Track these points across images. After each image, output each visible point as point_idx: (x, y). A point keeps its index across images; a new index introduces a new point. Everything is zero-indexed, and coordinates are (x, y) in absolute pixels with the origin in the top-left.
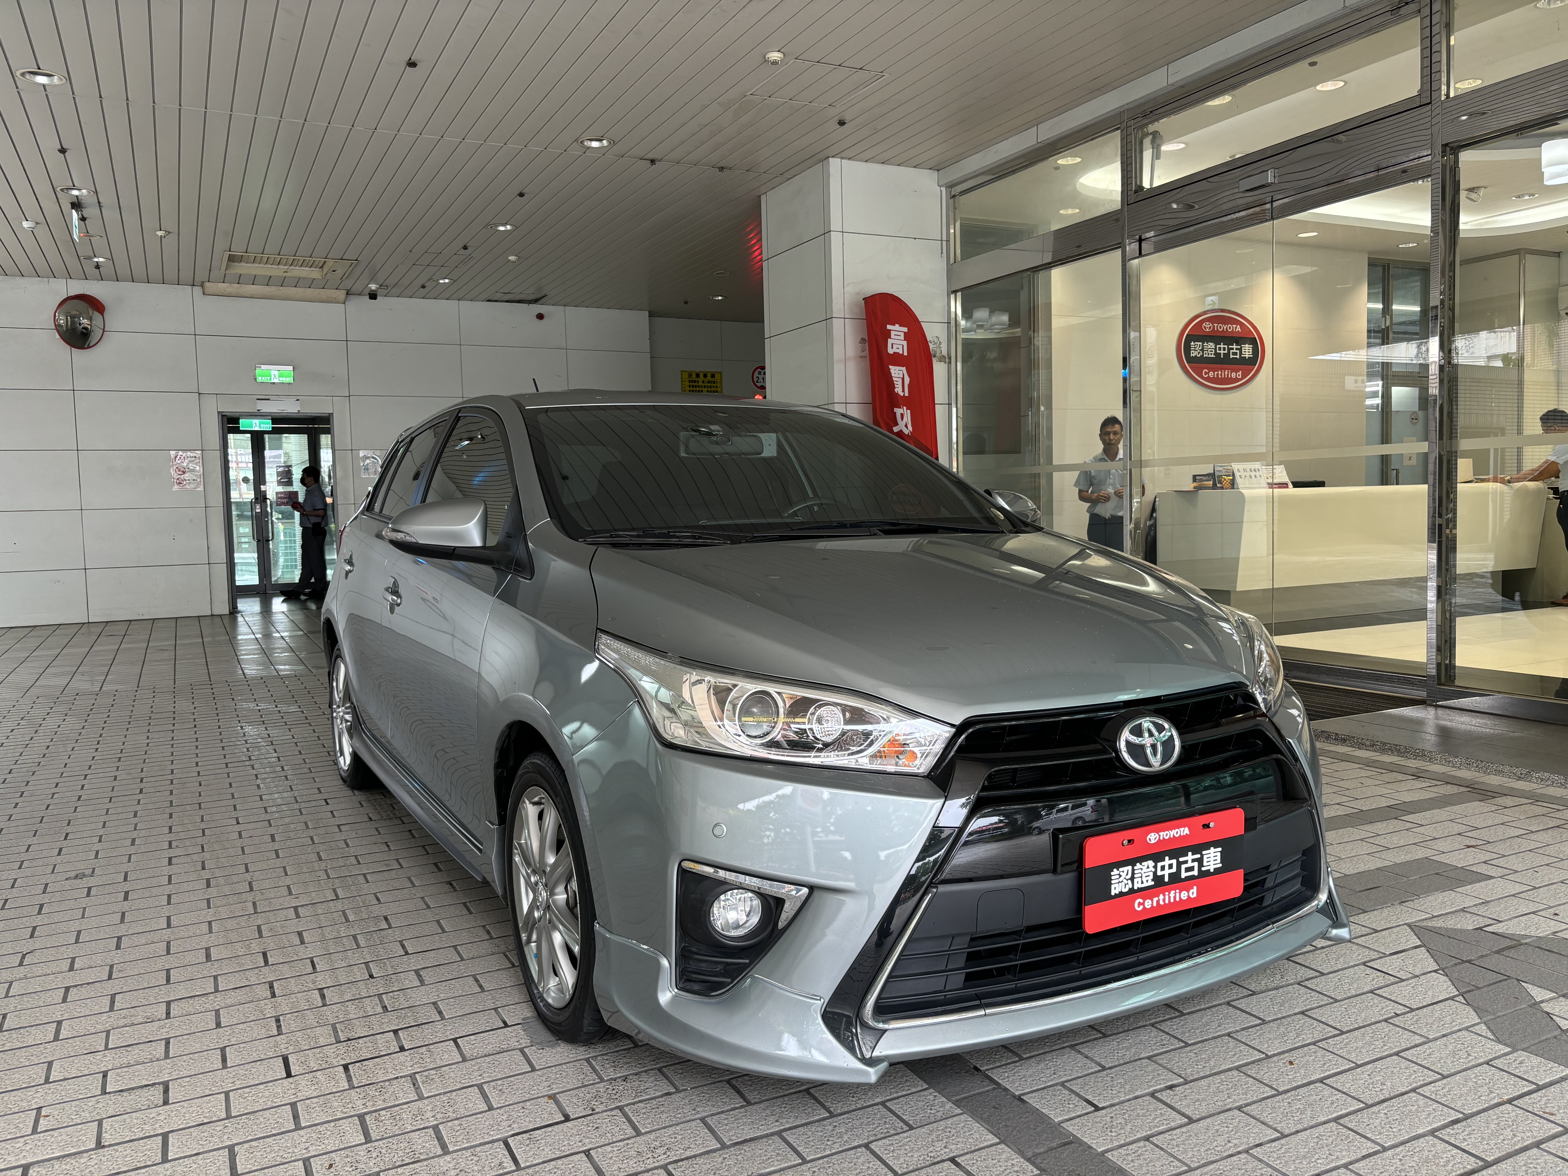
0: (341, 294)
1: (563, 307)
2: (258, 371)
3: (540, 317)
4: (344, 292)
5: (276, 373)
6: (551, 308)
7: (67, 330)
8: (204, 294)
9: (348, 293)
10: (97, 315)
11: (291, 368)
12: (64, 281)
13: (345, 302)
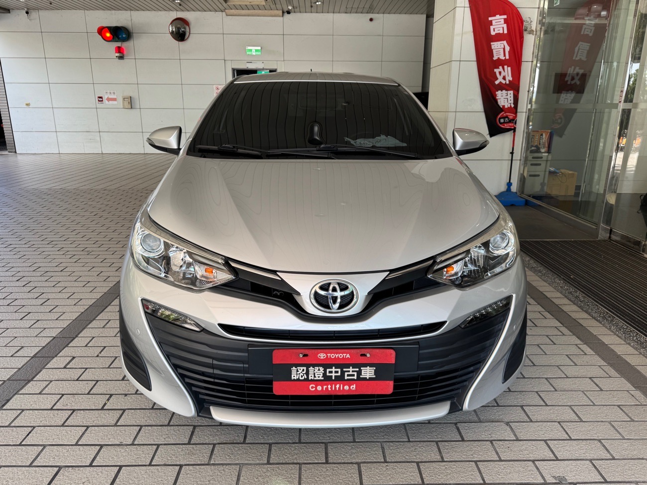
0: (280, 12)
1: (382, 15)
2: (247, 49)
3: (371, 20)
4: (281, 11)
5: (254, 50)
6: (377, 15)
7: (176, 33)
8: (227, 15)
9: (283, 12)
10: (187, 27)
11: (259, 48)
12: (175, 12)
13: (283, 16)
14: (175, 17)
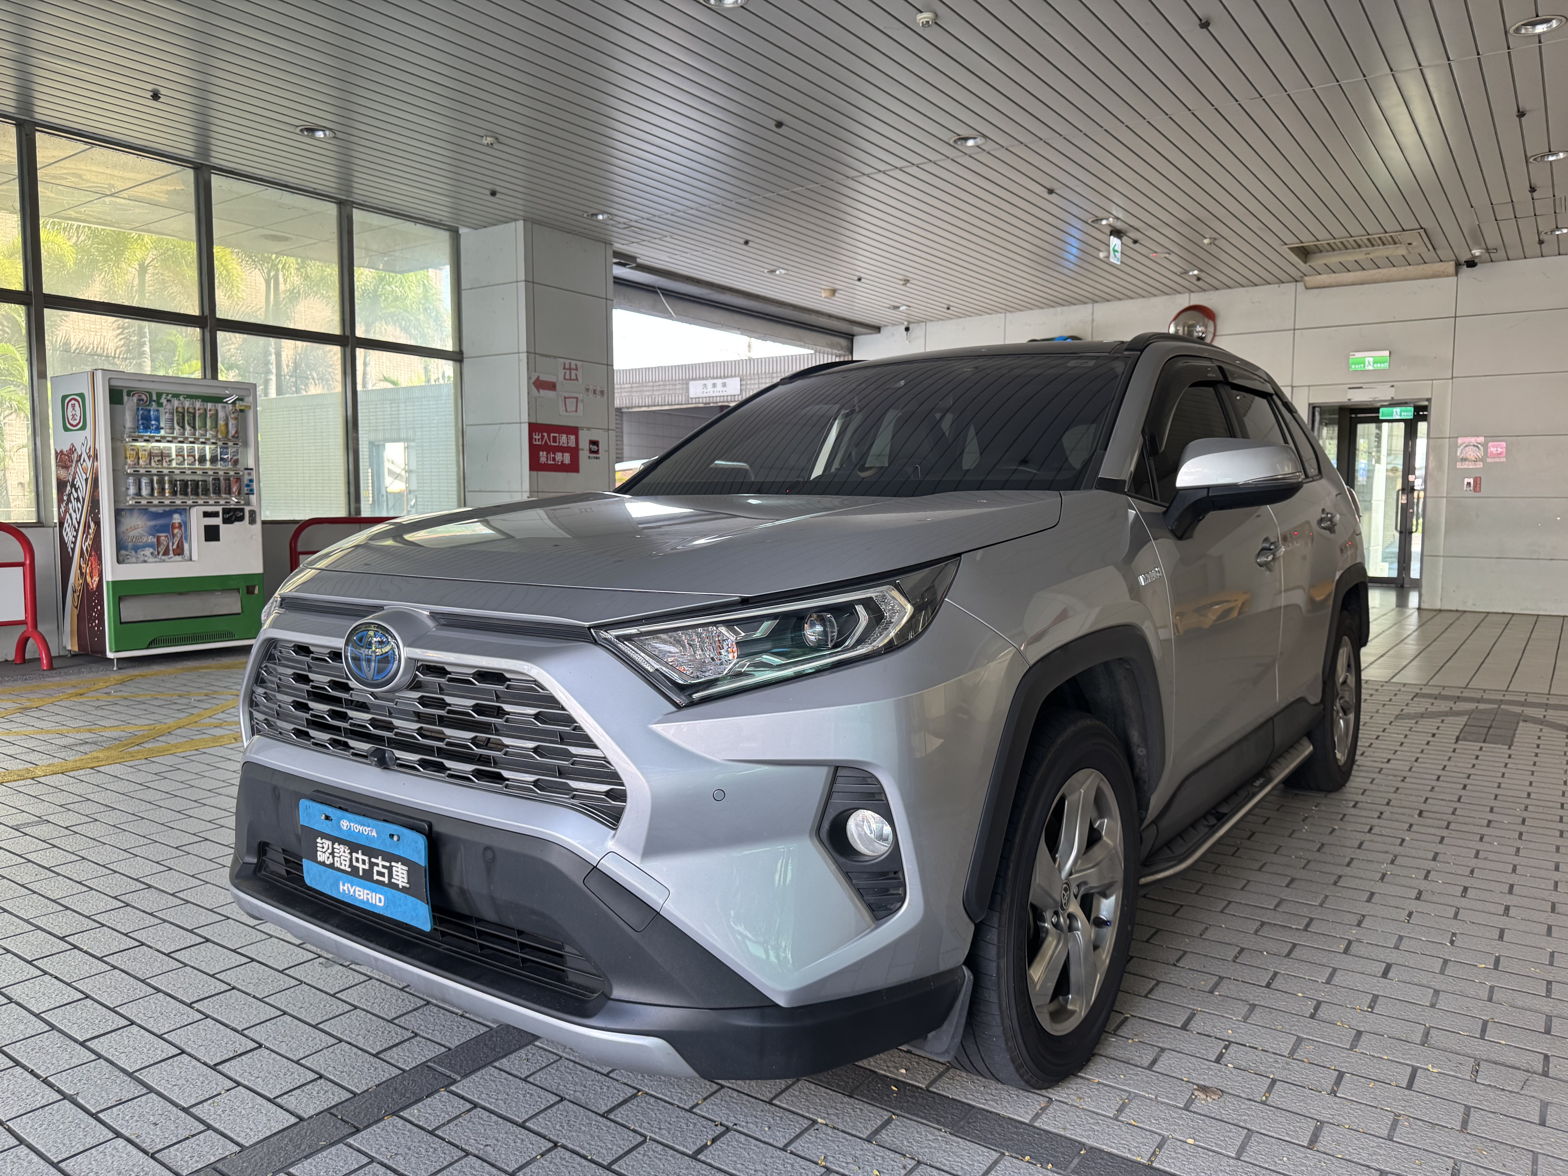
0: (1450, 267)
2: (1352, 359)
4: (1453, 263)
5: (1371, 359)
9: (1458, 265)
10: (1211, 323)
11: (1387, 353)
12: (1187, 295)
13: (1457, 274)
14: (1186, 305)
